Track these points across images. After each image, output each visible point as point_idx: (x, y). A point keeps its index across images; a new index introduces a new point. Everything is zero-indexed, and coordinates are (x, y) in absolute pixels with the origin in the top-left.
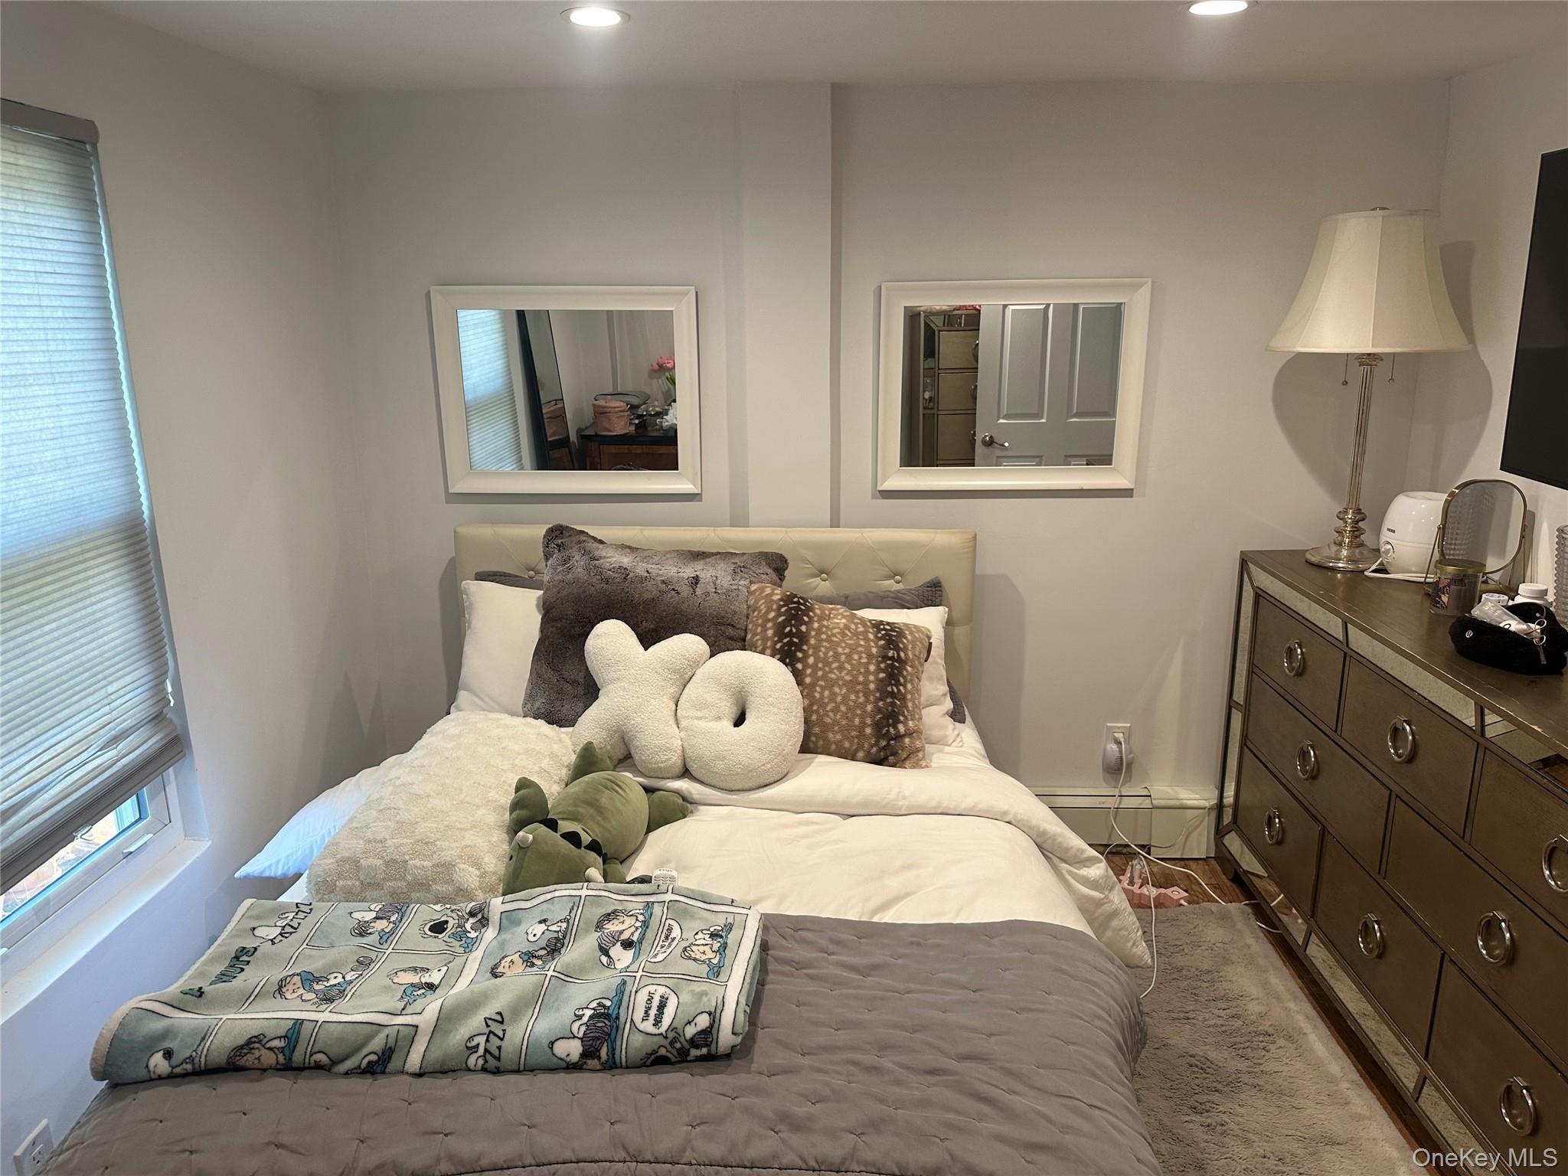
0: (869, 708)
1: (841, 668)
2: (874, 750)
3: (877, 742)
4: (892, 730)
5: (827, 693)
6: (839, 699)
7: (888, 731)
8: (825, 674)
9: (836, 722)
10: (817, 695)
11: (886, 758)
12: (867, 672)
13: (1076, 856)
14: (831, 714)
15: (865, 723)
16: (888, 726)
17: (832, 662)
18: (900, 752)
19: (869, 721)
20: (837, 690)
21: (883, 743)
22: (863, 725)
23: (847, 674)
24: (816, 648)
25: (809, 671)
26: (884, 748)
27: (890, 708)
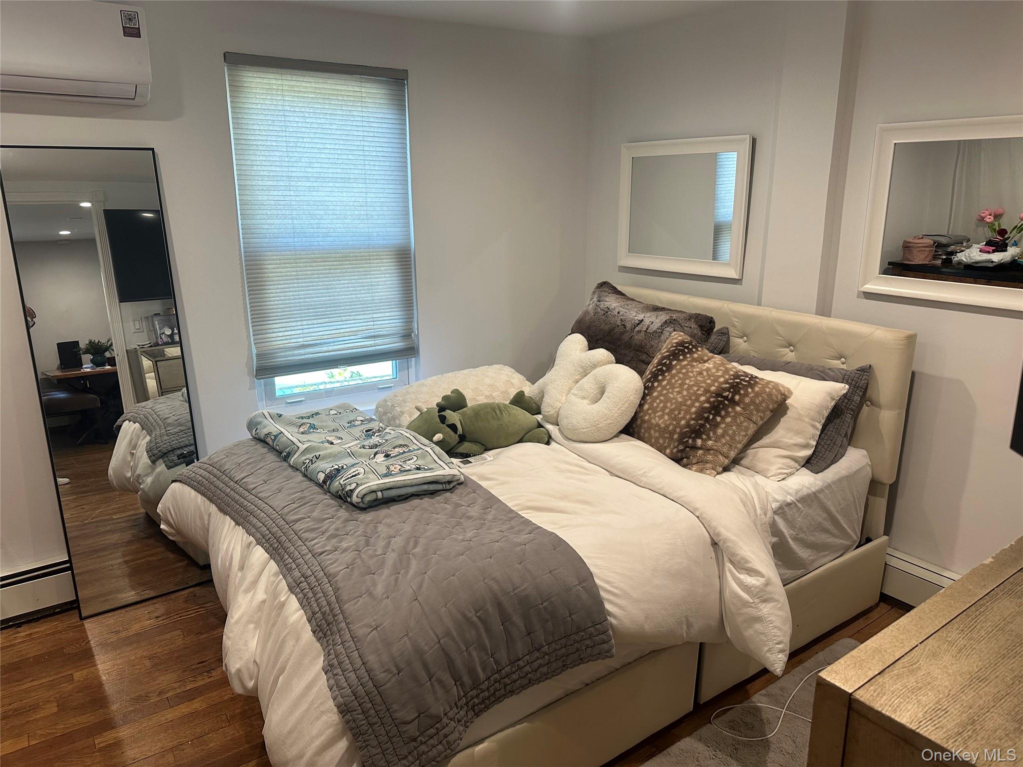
0: (683, 422)
1: (679, 393)
2: (675, 450)
3: (678, 445)
4: (690, 441)
5: (662, 405)
6: (667, 411)
7: (687, 441)
8: (667, 394)
9: (658, 425)
10: (655, 405)
11: (682, 459)
12: (697, 400)
13: (739, 562)
14: (657, 419)
15: (675, 431)
16: (690, 437)
17: (676, 388)
18: (691, 457)
19: (678, 430)
20: (669, 405)
21: (681, 447)
22: (674, 432)
23: (680, 397)
24: (673, 376)
25: (659, 389)
26: (681, 451)
27: (698, 427)
